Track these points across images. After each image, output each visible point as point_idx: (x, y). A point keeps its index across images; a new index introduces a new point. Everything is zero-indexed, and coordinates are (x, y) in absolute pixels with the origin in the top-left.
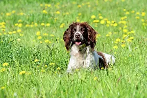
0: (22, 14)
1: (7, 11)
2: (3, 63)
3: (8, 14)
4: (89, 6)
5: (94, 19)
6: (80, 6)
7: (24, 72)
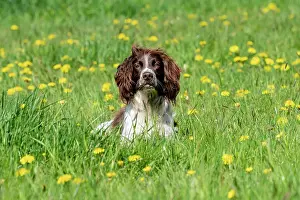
0: (70, 42)
1: (37, 34)
2: (23, 155)
3: (38, 42)
4: (226, 23)
5: (237, 54)
6: (204, 23)
7: (67, 177)
